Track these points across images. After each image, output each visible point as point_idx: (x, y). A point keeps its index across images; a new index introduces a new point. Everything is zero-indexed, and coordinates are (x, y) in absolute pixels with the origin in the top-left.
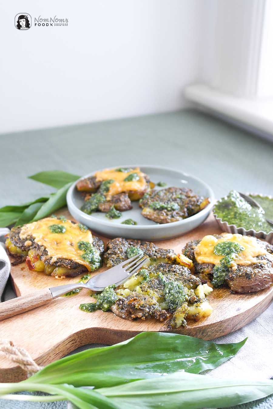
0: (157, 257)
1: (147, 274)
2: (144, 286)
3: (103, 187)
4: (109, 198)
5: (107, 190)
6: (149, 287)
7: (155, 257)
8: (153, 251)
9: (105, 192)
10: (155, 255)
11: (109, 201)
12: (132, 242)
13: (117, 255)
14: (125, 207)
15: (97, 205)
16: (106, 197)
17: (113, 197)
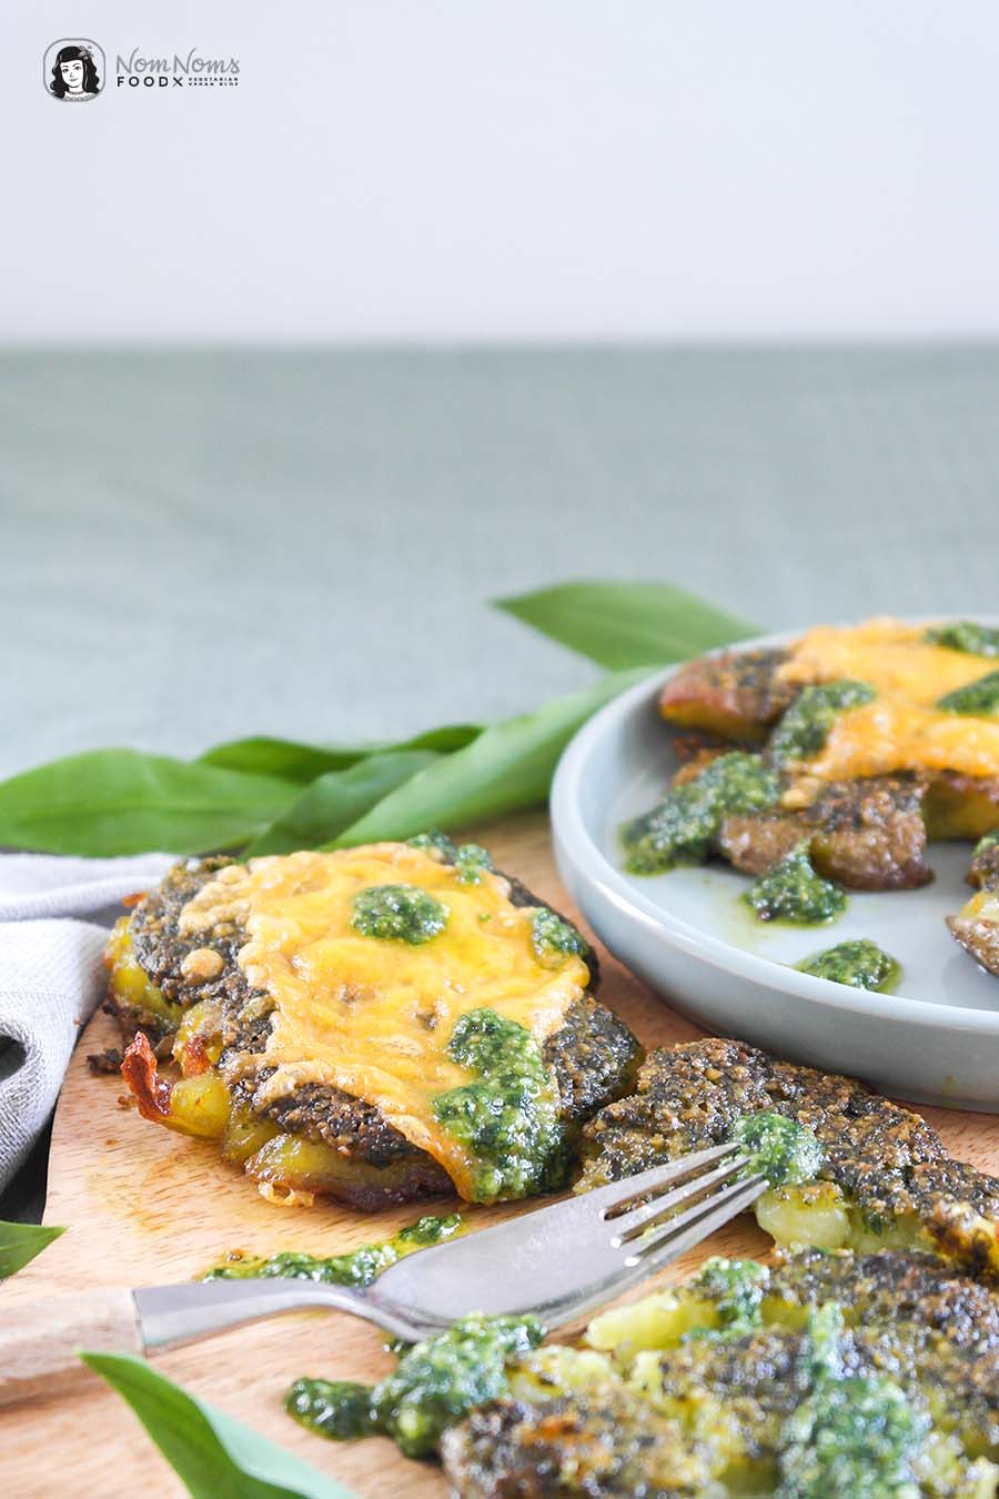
0: (890, 1208)
1: (747, 1296)
2: (686, 1360)
3: (794, 722)
4: (795, 796)
5: (813, 743)
6: (710, 1377)
7: (881, 1204)
8: (888, 1167)
9: (796, 751)
10: (884, 1193)
11: (792, 812)
12: (798, 1081)
13: (658, 1139)
14: (878, 865)
15: (710, 822)
16: (785, 781)
17: (827, 791)
